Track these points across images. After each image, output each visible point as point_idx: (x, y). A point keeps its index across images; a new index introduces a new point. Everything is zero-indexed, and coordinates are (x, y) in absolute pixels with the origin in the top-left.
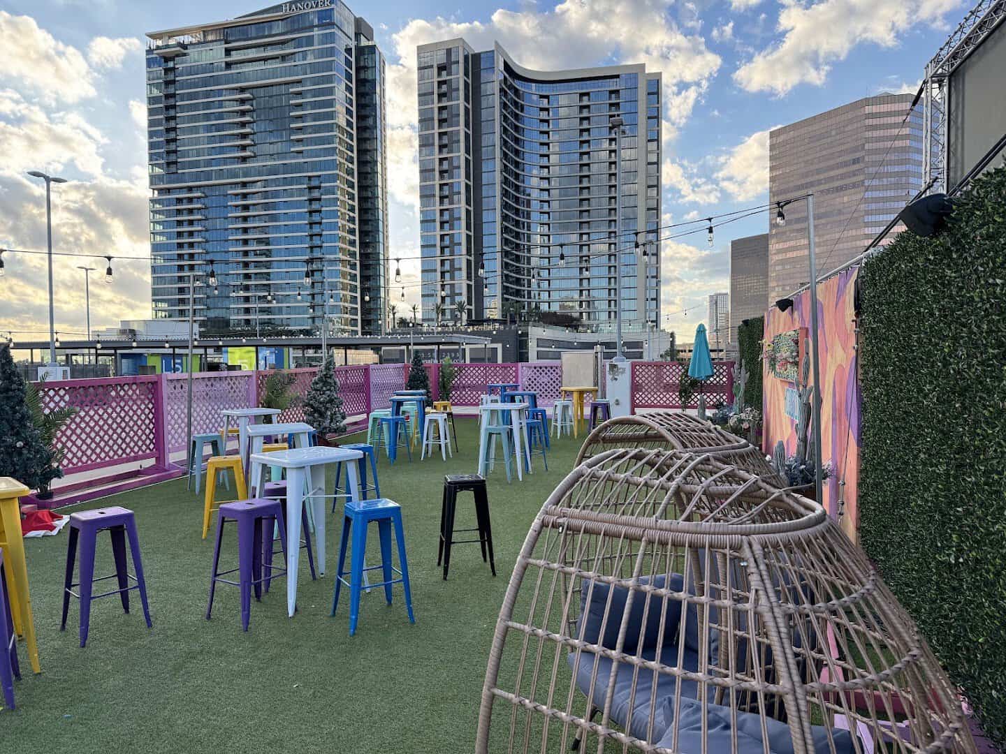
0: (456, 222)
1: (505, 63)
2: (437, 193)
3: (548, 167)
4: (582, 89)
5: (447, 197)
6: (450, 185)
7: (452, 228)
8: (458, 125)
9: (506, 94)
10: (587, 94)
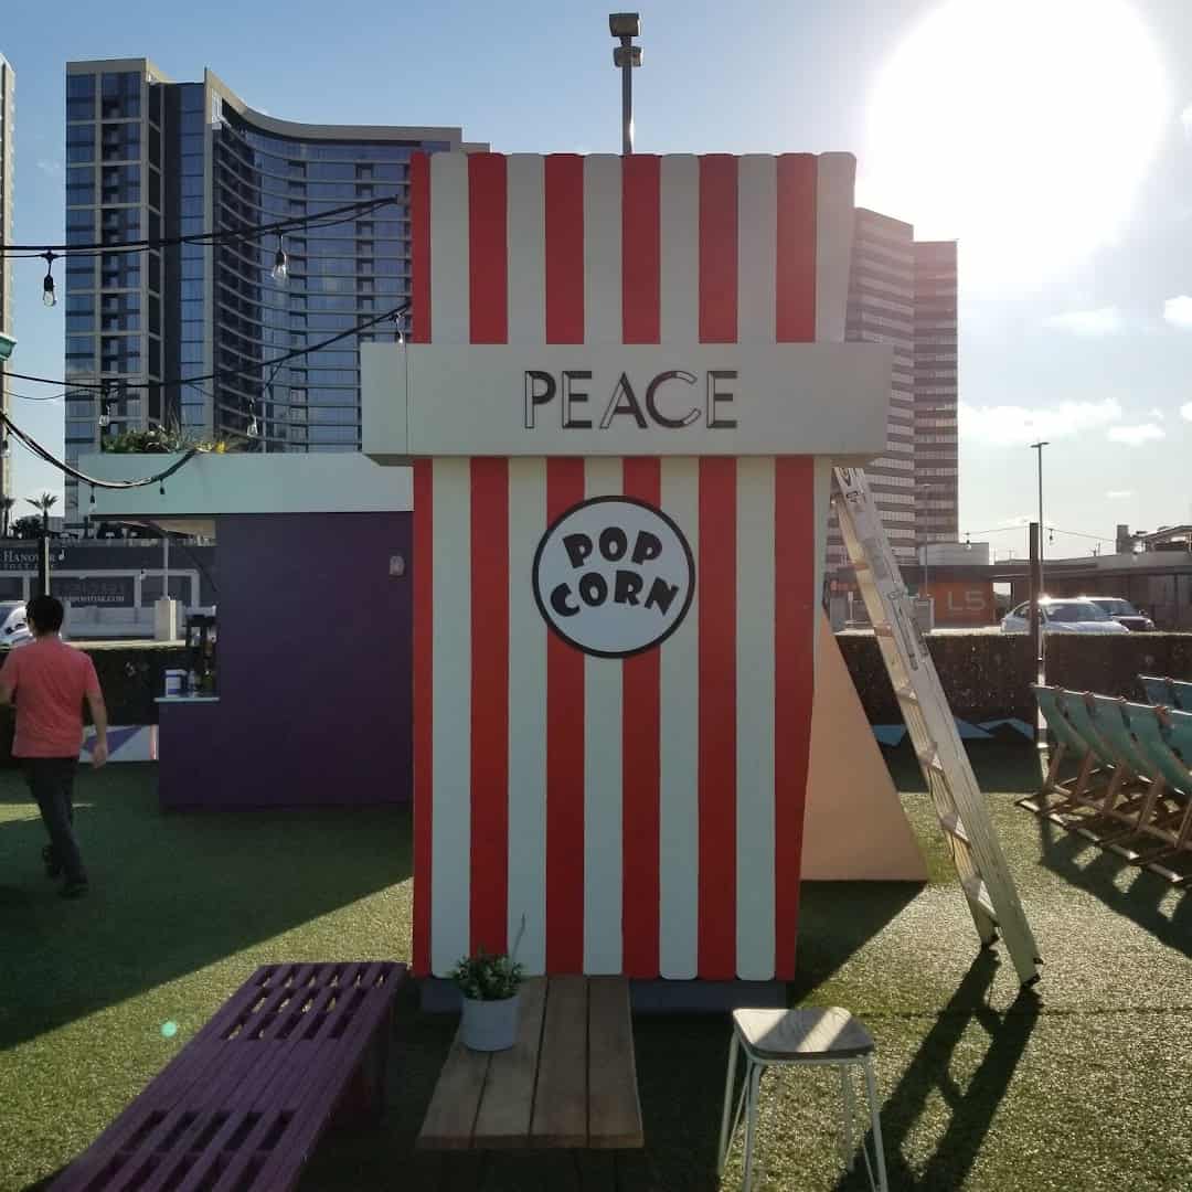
0: (131, 361)
1: (225, 104)
2: (98, 309)
3: (304, 296)
4: (363, 157)
5: (115, 316)
6: (122, 298)
7: (123, 368)
8: (137, 200)
9: (225, 156)
10: (370, 167)
